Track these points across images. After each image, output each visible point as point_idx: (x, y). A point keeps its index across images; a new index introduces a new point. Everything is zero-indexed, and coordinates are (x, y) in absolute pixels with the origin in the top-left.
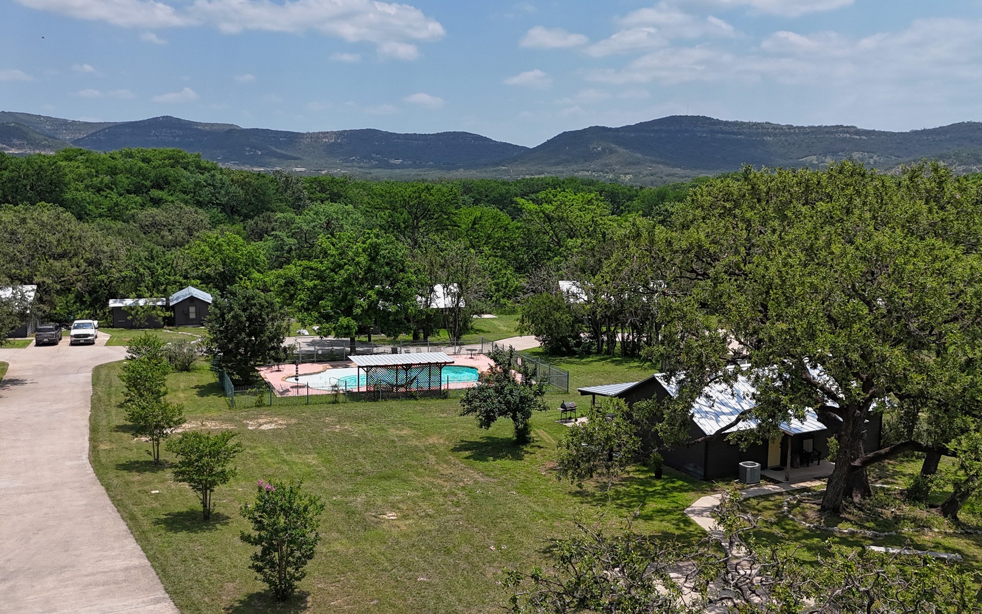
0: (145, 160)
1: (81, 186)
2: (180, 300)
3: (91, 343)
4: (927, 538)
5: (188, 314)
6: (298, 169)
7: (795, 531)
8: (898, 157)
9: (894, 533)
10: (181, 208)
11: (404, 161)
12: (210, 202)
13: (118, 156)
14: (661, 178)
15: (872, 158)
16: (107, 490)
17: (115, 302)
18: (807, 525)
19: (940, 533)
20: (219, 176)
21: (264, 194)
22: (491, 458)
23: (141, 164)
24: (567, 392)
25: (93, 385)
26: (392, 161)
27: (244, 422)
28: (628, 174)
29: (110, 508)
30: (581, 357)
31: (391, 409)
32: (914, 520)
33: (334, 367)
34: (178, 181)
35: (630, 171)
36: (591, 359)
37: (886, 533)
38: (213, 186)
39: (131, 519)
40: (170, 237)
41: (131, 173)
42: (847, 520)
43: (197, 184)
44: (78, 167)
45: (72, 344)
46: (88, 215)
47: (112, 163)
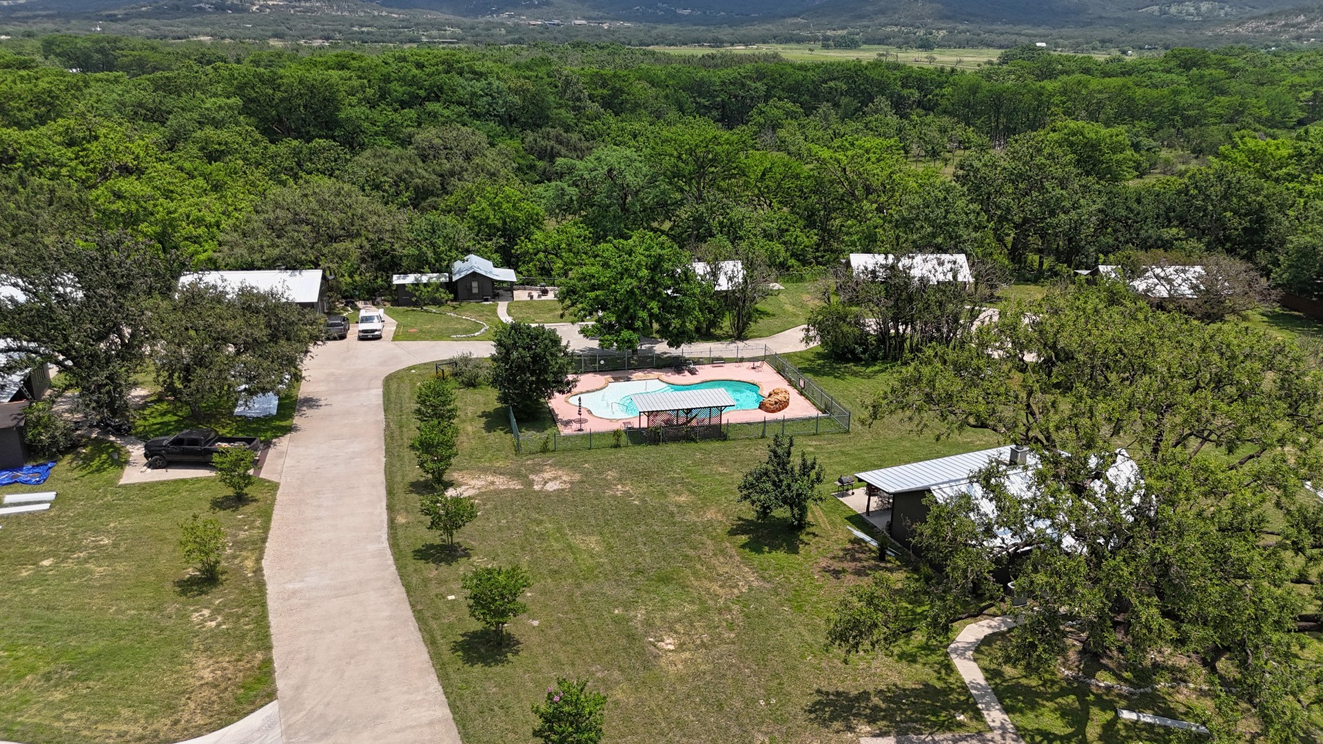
0: (420, 66)
1: (354, 100)
2: (463, 275)
3: (379, 338)
4: (1180, 698)
5: (470, 289)
6: (577, 22)
7: (1053, 682)
8: (1253, 7)
9: (1149, 690)
10: (459, 130)
11: (693, 10)
12: (488, 112)
13: (391, 61)
14: (979, 35)
15: (1223, 8)
16: (408, 592)
17: (399, 278)
18: (1066, 672)
19: (1195, 689)
20: (496, 83)
21: (543, 100)
22: (767, 549)
23: (415, 71)
24: (848, 432)
25: (385, 411)
26: (680, 11)
27: (531, 477)
28: (942, 29)
29: (413, 624)
30: (867, 365)
31: (671, 459)
32: (1173, 669)
33: (616, 380)
34: (454, 91)
35: (944, 25)
36: (877, 368)
37: (1142, 690)
38: (491, 95)
39: (431, 642)
40: (448, 166)
41: (405, 81)
42: (1106, 668)
43: (474, 94)
44: (350, 79)
45: (361, 339)
46: (364, 132)
47: (385, 70)
